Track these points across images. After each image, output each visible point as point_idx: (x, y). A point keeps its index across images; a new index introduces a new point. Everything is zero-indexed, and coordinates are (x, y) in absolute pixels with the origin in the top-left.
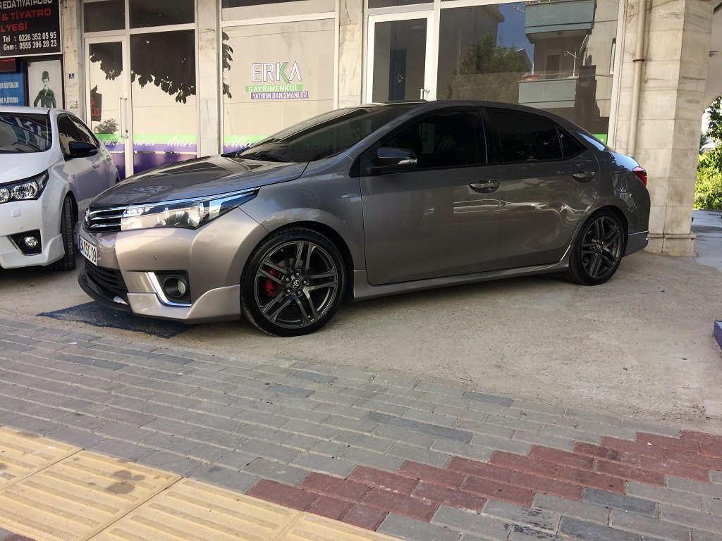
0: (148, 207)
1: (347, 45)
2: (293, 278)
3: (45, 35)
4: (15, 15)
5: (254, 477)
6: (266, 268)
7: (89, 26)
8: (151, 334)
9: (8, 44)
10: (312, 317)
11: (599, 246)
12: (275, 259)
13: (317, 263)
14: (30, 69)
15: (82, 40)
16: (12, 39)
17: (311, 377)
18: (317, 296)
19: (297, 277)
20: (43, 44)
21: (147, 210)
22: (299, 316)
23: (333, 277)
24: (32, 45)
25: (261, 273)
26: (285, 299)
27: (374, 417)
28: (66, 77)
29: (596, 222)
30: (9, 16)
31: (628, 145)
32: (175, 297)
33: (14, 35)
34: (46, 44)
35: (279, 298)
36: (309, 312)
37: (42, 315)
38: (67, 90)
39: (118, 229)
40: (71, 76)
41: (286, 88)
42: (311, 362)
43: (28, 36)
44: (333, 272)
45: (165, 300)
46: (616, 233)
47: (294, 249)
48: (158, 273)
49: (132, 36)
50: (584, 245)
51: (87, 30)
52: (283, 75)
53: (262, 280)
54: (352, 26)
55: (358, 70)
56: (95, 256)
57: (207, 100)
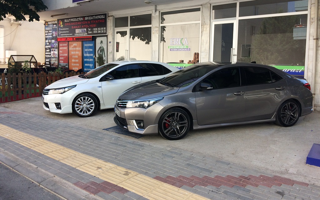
0: (134, 101)
1: (204, 32)
2: (174, 123)
3: (102, 28)
4: (92, 22)
5: (155, 175)
6: (166, 120)
7: (116, 26)
8: (133, 137)
9: (90, 31)
10: (180, 135)
11: (289, 113)
12: (169, 117)
13: (181, 118)
14: (97, 40)
15: (114, 30)
16: (91, 29)
17: (176, 153)
18: (181, 128)
19: (175, 122)
20: (101, 31)
21: (133, 102)
22: (175, 134)
23: (186, 123)
24: (98, 32)
25: (164, 121)
26: (171, 129)
27: (189, 165)
28: (108, 43)
29: (287, 105)
30: (91, 22)
31: (312, 70)
32: (141, 127)
33: (92, 28)
34: (102, 32)
35: (169, 128)
36: (178, 133)
37: (104, 129)
38: (108, 47)
39: (125, 107)
40: (110, 42)
41: (182, 47)
42: (176, 148)
43: (96, 29)
44: (186, 121)
45: (138, 128)
46: (296, 108)
47: (174, 114)
48: (135, 120)
49: (130, 29)
50: (281, 112)
51: (116, 27)
52: (181, 42)
53: (165, 123)
54: (206, 26)
55: (208, 41)
56: (119, 114)
57: (155, 51)
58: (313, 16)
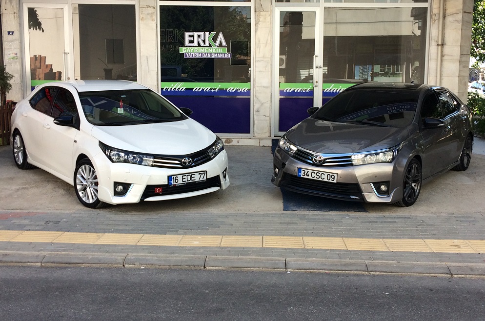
0: (363, 154)
1: (261, 25)
10: (414, 196)
12: (408, 172)
23: (420, 178)
28: (5, 34)
35: (408, 189)
37: (284, 210)
38: (5, 43)
39: (351, 165)
40: (10, 33)
41: (214, 51)
45: (378, 195)
47: (412, 168)
48: (373, 183)
54: (264, 13)
55: (269, 41)
56: (334, 178)
57: (147, 56)
58: (435, 11)
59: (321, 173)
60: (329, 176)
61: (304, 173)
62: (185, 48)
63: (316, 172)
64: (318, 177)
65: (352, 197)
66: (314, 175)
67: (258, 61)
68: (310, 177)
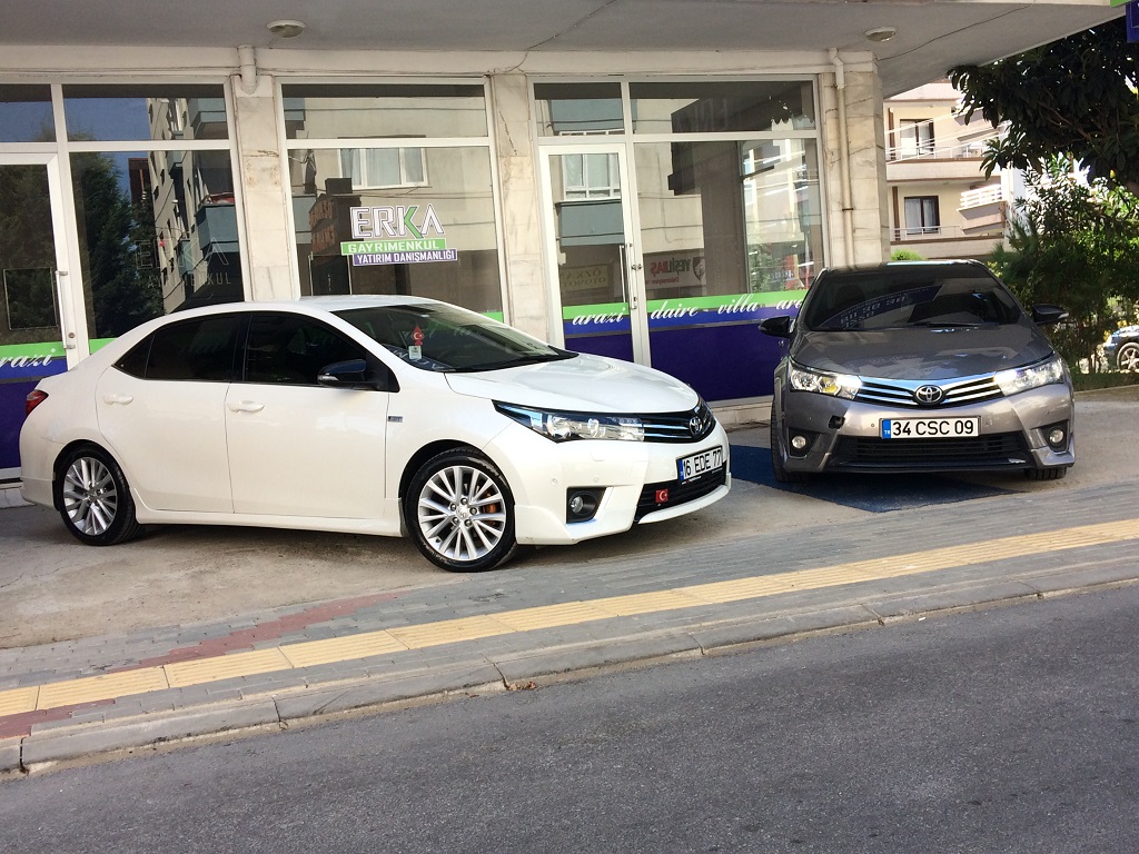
1: (514, 185)
41: (418, 246)
52: (410, 225)
54: (518, 159)
55: (534, 219)
56: (972, 428)
57: (268, 269)
58: (832, 145)
59: (939, 421)
60: (959, 424)
61: (898, 429)
62: (354, 244)
63: (927, 421)
64: (934, 431)
65: (1012, 461)
66: (922, 428)
67: (515, 262)
68: (914, 435)
